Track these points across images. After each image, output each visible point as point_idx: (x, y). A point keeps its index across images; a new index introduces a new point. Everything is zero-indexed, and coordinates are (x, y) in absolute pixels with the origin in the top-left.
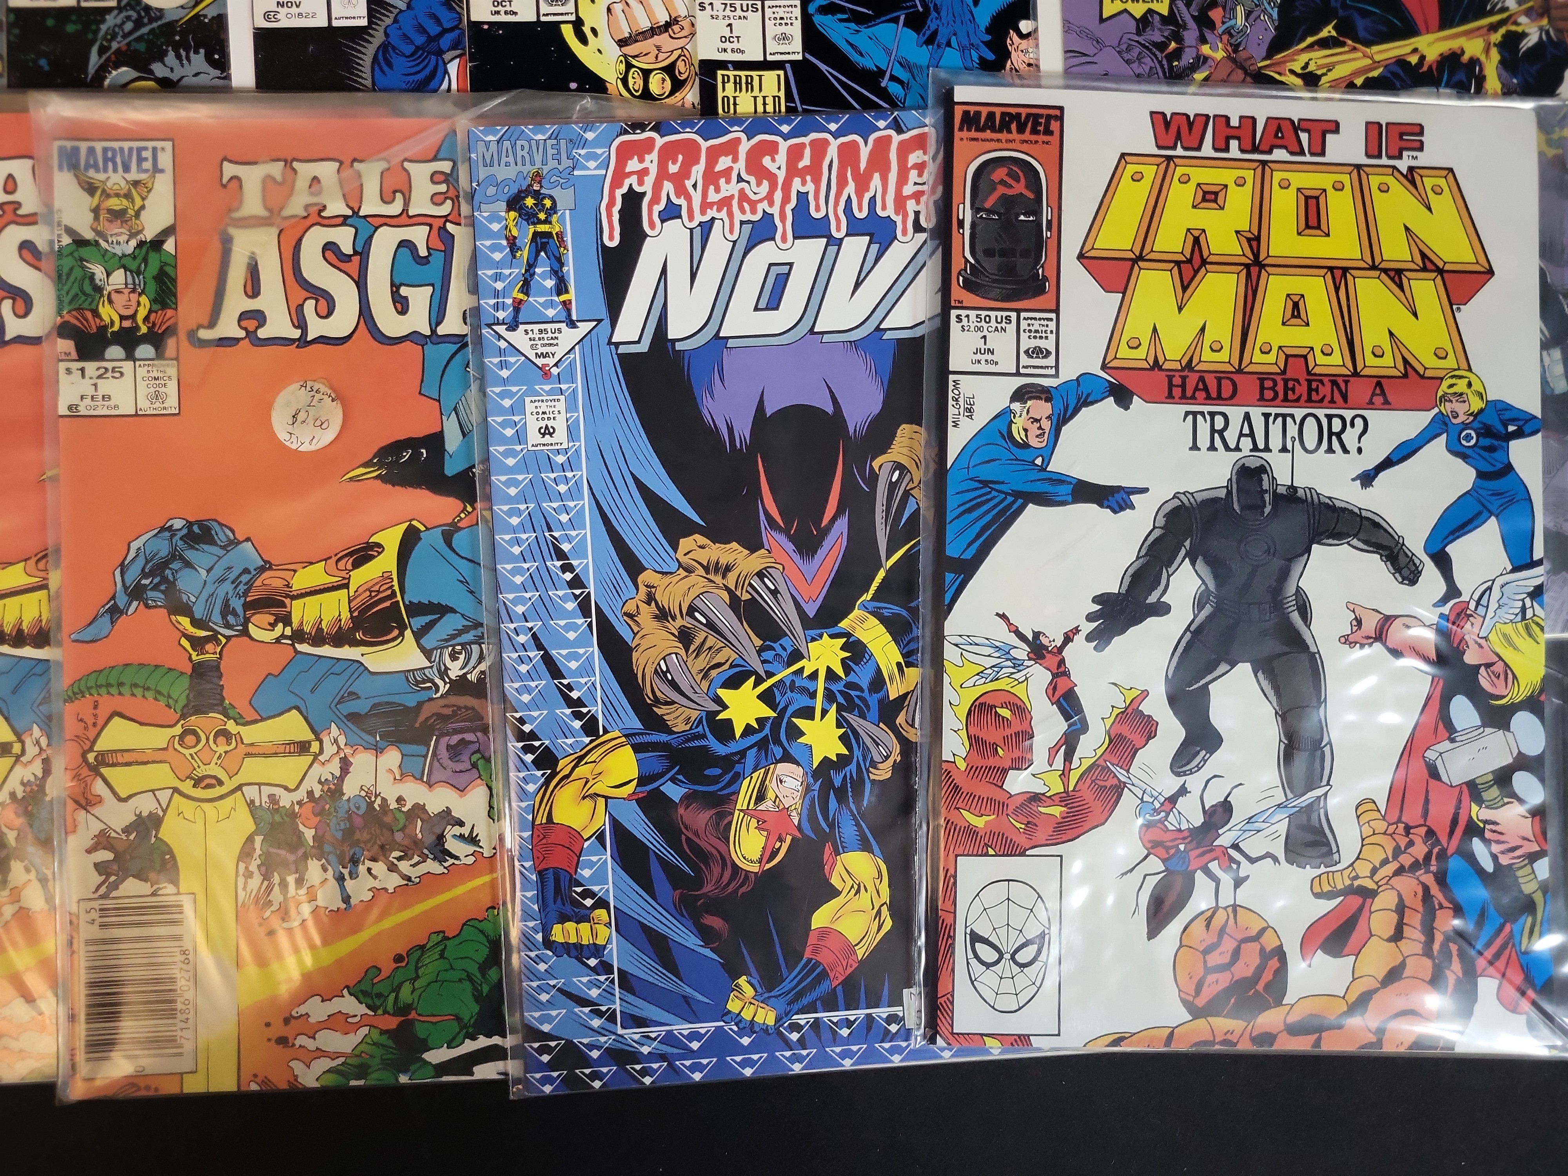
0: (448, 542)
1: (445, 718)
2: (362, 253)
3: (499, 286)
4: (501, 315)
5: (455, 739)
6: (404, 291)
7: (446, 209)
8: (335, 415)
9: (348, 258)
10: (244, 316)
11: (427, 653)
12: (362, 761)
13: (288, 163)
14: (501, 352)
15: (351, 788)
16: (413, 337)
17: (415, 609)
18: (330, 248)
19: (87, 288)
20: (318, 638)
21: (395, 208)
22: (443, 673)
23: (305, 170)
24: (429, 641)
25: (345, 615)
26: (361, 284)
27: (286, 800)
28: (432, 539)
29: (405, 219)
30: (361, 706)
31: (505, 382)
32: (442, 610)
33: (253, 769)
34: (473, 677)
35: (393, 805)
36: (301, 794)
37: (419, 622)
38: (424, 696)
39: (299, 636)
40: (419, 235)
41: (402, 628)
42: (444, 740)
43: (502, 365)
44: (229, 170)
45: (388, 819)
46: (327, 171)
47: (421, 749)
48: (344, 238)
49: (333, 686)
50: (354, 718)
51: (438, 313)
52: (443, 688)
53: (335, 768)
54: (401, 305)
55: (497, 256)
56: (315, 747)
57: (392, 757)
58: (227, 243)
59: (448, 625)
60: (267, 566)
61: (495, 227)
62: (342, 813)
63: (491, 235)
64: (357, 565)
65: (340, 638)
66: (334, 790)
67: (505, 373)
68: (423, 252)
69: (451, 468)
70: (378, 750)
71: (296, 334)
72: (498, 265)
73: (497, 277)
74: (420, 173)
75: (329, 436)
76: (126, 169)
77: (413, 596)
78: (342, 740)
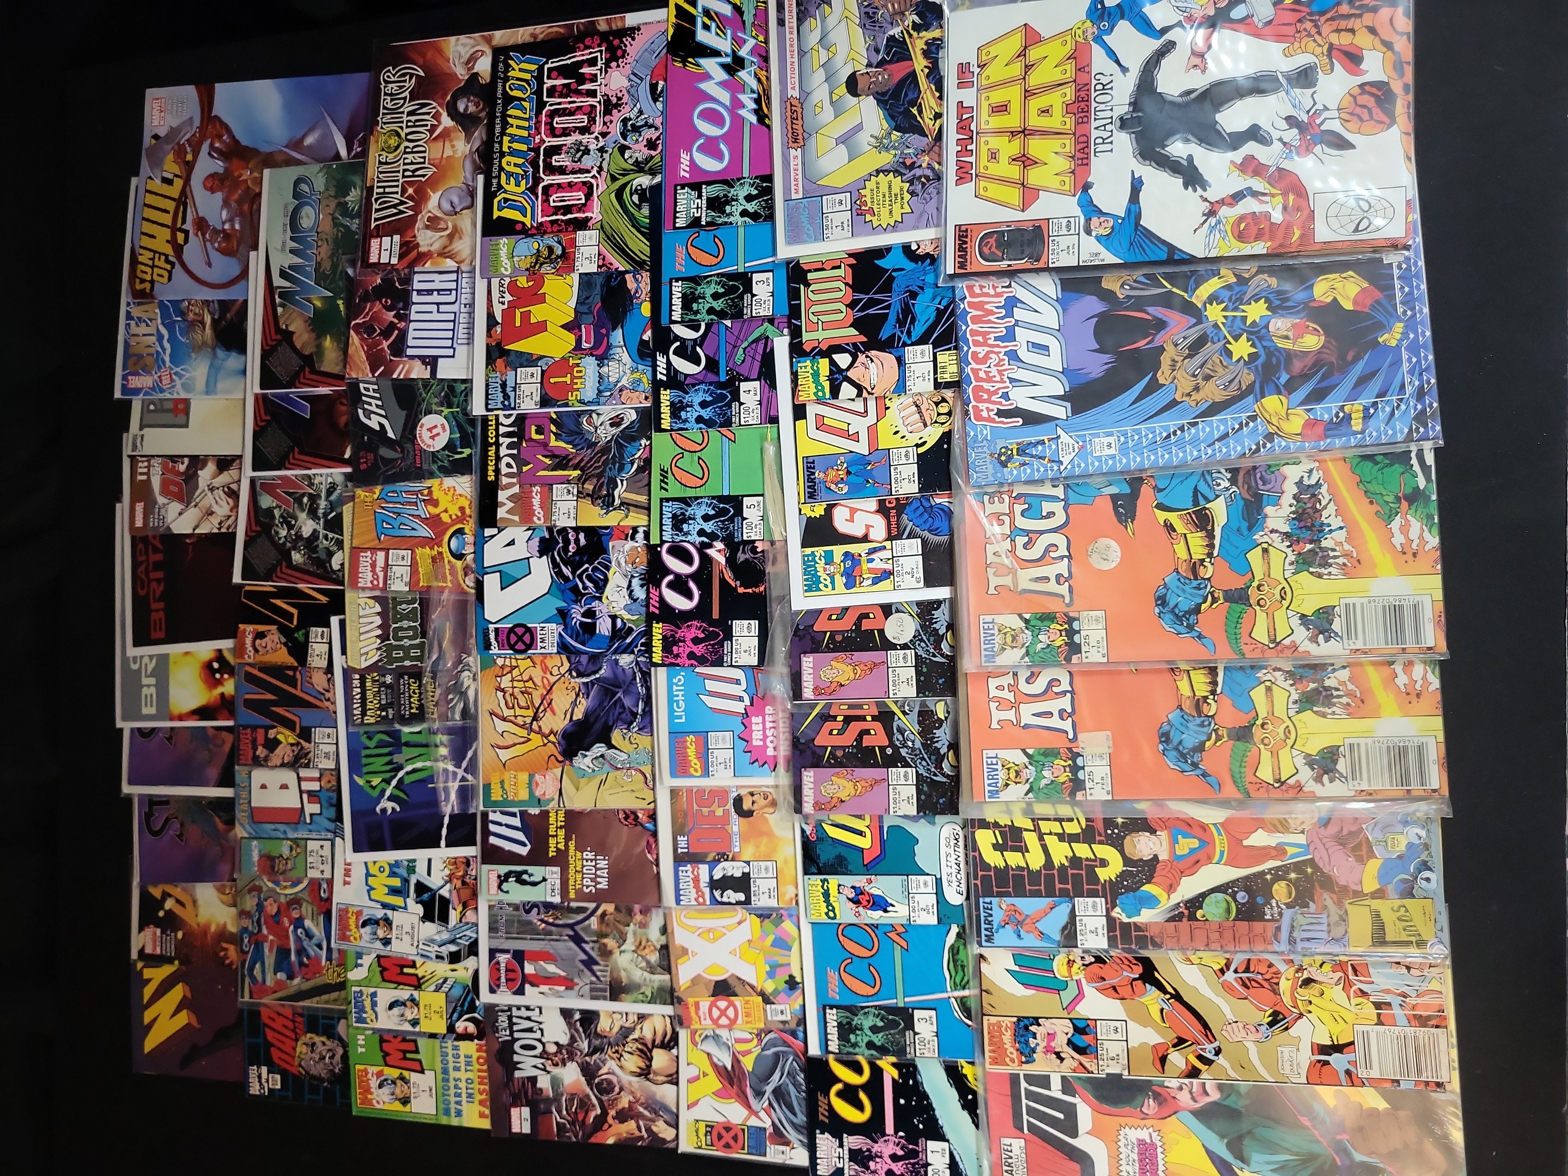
0: (1162, 490)
1: (1249, 488)
2: (1027, 532)
3: (1042, 469)
4: (1056, 468)
5: (1260, 482)
6: (1044, 514)
7: (1006, 497)
8: (1104, 541)
9: (1030, 540)
10: (1058, 583)
11: (1218, 496)
12: (1271, 524)
13: (988, 566)
14: (1073, 467)
15: (1286, 528)
16: (1066, 509)
17: (1196, 503)
18: (1025, 546)
19: (1047, 651)
20: (1211, 546)
21: (1007, 519)
22: (1227, 489)
23: (990, 558)
24: (1211, 496)
25: (1199, 534)
26: (1042, 532)
27: (1292, 558)
28: (1161, 498)
29: (1011, 514)
30: (1245, 525)
31: (1087, 465)
32: (1196, 491)
33: (1276, 573)
34: (1229, 475)
35: (1293, 509)
36: (1289, 551)
37: (1202, 501)
38: (1238, 497)
39: (1210, 555)
40: (1018, 508)
41: (1205, 509)
42: (1261, 487)
43: (1079, 467)
44: (992, 591)
45: (1300, 511)
46: (990, 549)
47: (1265, 497)
48: (1021, 540)
49: (1235, 539)
50: (1250, 528)
51: (1055, 499)
52: (1234, 489)
53: (1275, 536)
54: (1051, 515)
55: (1029, 471)
56: (1265, 545)
57: (1269, 510)
58: (1025, 591)
59: (1203, 488)
60: (1176, 571)
61: (1015, 472)
62: (1298, 532)
63: (1019, 474)
64: (1175, 531)
65: (1211, 536)
66: (1287, 535)
67: (1083, 465)
68: (1026, 506)
69: (1127, 490)
70: (1266, 516)
71: (1066, 560)
72: (1033, 471)
73: (1038, 470)
74: (990, 509)
75: (1114, 544)
76: (993, 635)
77: (1189, 504)
78: (1261, 533)
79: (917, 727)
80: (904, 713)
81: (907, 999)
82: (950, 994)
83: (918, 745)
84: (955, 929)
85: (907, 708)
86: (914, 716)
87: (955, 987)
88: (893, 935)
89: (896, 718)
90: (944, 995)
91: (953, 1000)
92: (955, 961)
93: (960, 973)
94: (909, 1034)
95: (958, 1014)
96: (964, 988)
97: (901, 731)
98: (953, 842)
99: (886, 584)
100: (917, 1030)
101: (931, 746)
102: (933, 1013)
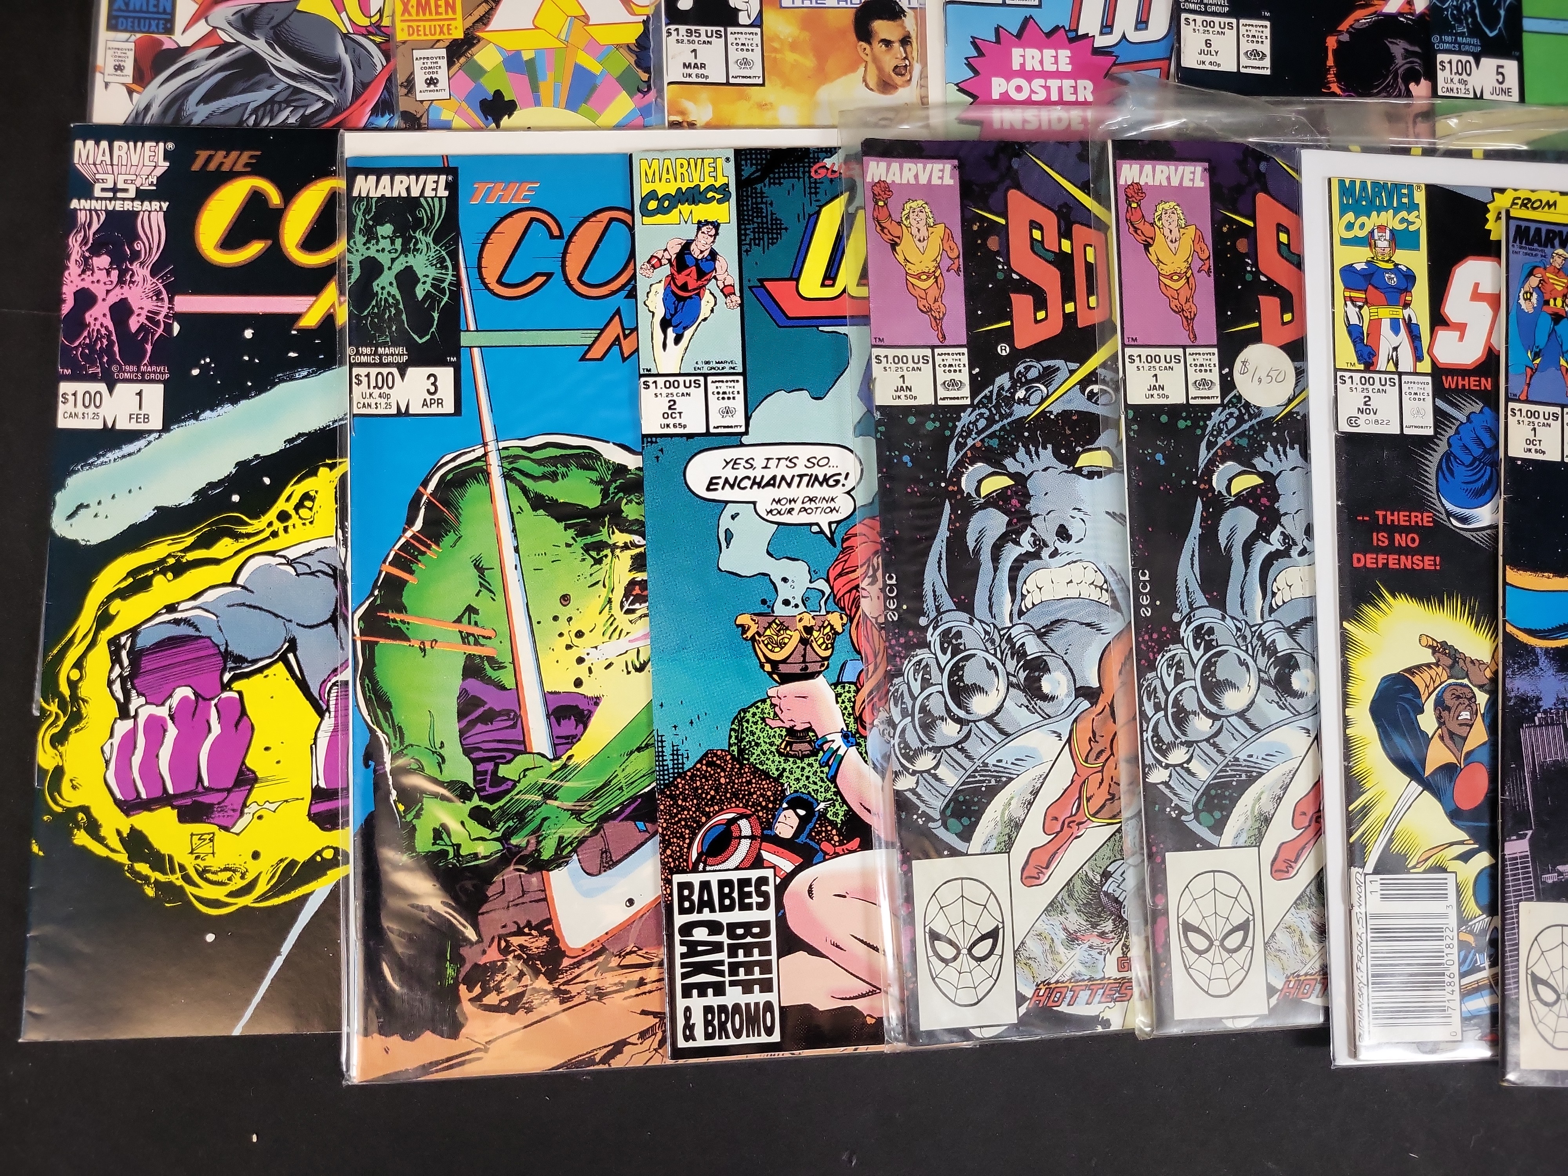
79: (1056, 409)
80: (1084, 383)
81: (476, 351)
82: (492, 447)
83: (1020, 411)
84: (632, 462)
85: (1096, 388)
86: (1080, 403)
87: (509, 459)
88: (615, 329)
89: (1073, 366)
90: (490, 435)
91: (480, 452)
92: (564, 460)
93: (538, 471)
94: (400, 354)
95: (450, 462)
96: (507, 476)
97: (1047, 376)
98: (820, 473)
99: (1348, 354)
100: (411, 371)
101: (1020, 437)
102: (449, 407)
